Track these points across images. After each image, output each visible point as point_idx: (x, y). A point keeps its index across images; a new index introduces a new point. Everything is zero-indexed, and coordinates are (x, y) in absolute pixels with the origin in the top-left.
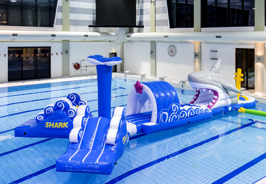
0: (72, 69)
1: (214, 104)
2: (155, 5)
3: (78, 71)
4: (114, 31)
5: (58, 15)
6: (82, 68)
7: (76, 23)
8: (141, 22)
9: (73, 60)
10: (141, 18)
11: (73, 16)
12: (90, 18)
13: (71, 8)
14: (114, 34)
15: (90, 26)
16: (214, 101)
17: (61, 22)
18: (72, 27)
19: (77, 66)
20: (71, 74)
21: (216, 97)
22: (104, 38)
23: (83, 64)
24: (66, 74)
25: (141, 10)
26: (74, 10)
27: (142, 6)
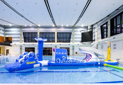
1: (89, 60)
2: (98, 33)
3: (77, 54)
4: (87, 43)
5: (71, 39)
7: (76, 41)
8: (94, 39)
9: (75, 51)
10: (95, 38)
11: (75, 39)
12: (80, 40)
14: (87, 44)
15: (80, 42)
16: (89, 59)
17: (72, 41)
19: (76, 53)
20: (75, 55)
21: (90, 57)
22: (84, 45)
23: (78, 53)
24: (73, 55)
25: (95, 35)
26: (75, 38)
27: (95, 34)
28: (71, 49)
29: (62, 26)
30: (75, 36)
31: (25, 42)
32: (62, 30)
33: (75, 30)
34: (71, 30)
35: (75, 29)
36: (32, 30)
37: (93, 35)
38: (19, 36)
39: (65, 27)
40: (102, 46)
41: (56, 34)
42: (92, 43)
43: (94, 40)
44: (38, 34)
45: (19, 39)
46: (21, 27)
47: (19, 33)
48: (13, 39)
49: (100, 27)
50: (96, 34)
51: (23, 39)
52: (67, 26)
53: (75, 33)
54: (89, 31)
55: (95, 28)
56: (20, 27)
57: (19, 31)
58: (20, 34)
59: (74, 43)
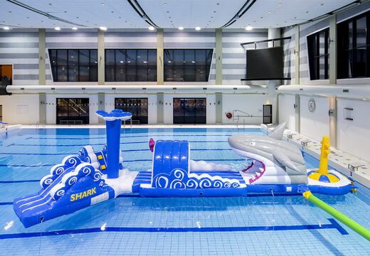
0: (225, 118)
1: (257, 178)
2: (299, 56)
3: (231, 120)
4: (265, 84)
5: (212, 72)
6: (235, 118)
7: (229, 77)
8: (289, 74)
9: (225, 110)
10: (289, 70)
11: (225, 72)
12: (242, 72)
13: (223, 65)
14: (265, 86)
15: (242, 80)
16: (259, 174)
17: (215, 77)
18: (224, 81)
19: (229, 116)
20: (223, 122)
21: (262, 170)
22: (254, 91)
23: (235, 114)
24: (219, 122)
25: (290, 62)
26: (226, 66)
27: (290, 58)
28: (213, 104)
29: (181, 28)
30: (226, 61)
31: (56, 80)
32: (182, 41)
33: (225, 40)
34: (212, 40)
35: (223, 38)
36: (80, 41)
37: (286, 60)
38: (36, 61)
39: (192, 33)
40: (314, 101)
41: (160, 54)
42: (281, 87)
43: (286, 77)
44: (101, 54)
45: (35, 72)
46: (42, 33)
47: (36, 50)
48: (15, 72)
49: (304, 40)
50: (294, 57)
51: (49, 72)
52: (198, 29)
53: (225, 50)
54: (270, 45)
55: (290, 38)
56: (37, 31)
57: (36, 45)
58: (38, 54)
59: (221, 84)
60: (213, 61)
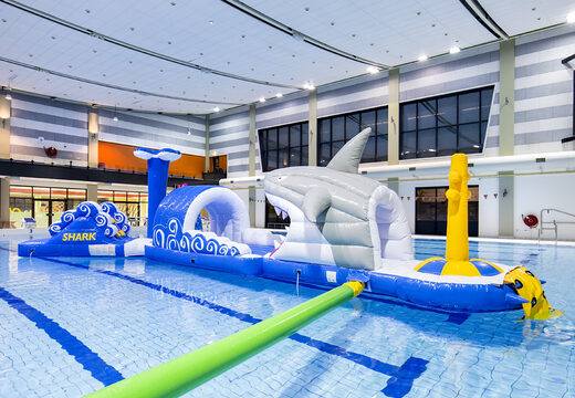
0: (520, 226)
3: (534, 231)
5: (491, 131)
6: (545, 226)
7: (528, 139)
9: (522, 207)
11: (521, 128)
13: (517, 114)
15: (564, 141)
17: (497, 141)
18: (517, 148)
19: (531, 221)
20: (516, 234)
23: (546, 218)
24: (506, 232)
26: (523, 117)
28: (491, 196)
29: (423, 58)
30: (522, 106)
31: (266, 169)
32: (431, 83)
34: (491, 67)
35: (518, 57)
36: (288, 113)
38: (246, 147)
39: (445, 62)
41: (393, 113)
44: (313, 127)
45: (246, 161)
47: (246, 134)
51: (258, 160)
53: (521, 83)
58: (248, 139)
59: (512, 154)
60: (494, 109)
